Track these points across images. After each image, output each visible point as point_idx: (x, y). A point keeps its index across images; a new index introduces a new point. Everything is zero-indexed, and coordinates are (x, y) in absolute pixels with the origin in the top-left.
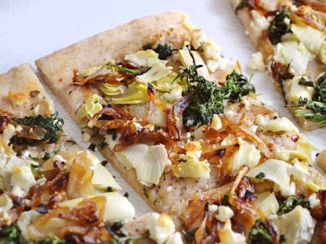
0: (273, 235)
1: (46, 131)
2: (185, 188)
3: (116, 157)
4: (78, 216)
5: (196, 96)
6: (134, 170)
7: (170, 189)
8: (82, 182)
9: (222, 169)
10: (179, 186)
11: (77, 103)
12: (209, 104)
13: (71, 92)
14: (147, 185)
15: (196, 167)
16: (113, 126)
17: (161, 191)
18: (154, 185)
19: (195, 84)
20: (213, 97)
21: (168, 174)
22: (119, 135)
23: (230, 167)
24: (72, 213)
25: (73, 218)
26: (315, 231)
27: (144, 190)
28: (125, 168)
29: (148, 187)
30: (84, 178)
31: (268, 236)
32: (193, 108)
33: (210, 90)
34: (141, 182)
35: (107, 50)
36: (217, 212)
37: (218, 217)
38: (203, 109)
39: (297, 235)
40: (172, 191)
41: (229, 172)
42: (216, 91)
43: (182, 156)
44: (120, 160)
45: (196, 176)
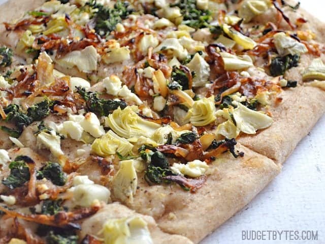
0: (187, 72)
1: (3, 57)
2: (116, 68)
3: (58, 64)
4: (54, 90)
5: (99, 18)
6: (75, 67)
7: (106, 70)
8: (46, 74)
9: (135, 53)
10: (111, 68)
11: (14, 41)
12: (110, 20)
13: (7, 35)
14: (88, 72)
15: (119, 53)
16: (49, 46)
17: (99, 74)
18: (93, 71)
19: (97, 10)
20: (111, 15)
21: (101, 63)
22: (55, 51)
23: (140, 50)
24: (50, 89)
25: (52, 91)
26: (210, 69)
27: (87, 76)
28: (68, 68)
29: (90, 74)
30: (47, 71)
31: (184, 74)
32: (100, 25)
33: (108, 11)
34: (84, 71)
35: (20, 8)
36: (144, 73)
37: (145, 76)
38: (107, 23)
39: (201, 72)
40: (108, 72)
41: (141, 53)
42: (112, 12)
43: (106, 50)
44: (62, 65)
45: (120, 60)
